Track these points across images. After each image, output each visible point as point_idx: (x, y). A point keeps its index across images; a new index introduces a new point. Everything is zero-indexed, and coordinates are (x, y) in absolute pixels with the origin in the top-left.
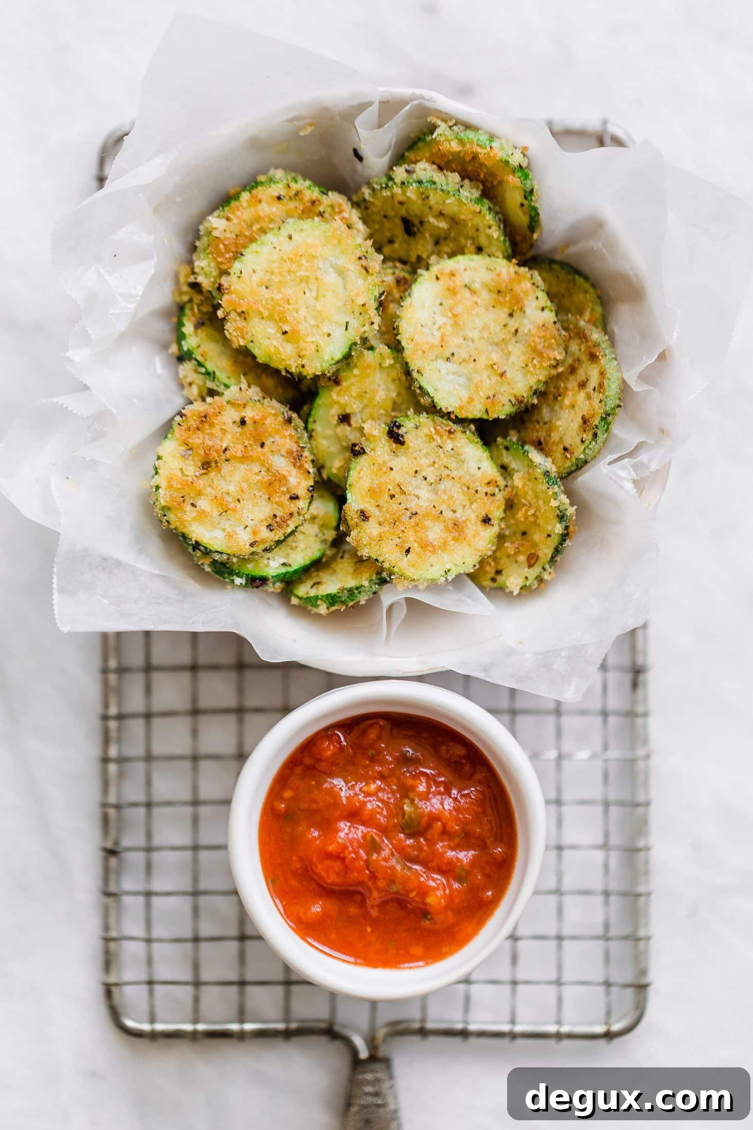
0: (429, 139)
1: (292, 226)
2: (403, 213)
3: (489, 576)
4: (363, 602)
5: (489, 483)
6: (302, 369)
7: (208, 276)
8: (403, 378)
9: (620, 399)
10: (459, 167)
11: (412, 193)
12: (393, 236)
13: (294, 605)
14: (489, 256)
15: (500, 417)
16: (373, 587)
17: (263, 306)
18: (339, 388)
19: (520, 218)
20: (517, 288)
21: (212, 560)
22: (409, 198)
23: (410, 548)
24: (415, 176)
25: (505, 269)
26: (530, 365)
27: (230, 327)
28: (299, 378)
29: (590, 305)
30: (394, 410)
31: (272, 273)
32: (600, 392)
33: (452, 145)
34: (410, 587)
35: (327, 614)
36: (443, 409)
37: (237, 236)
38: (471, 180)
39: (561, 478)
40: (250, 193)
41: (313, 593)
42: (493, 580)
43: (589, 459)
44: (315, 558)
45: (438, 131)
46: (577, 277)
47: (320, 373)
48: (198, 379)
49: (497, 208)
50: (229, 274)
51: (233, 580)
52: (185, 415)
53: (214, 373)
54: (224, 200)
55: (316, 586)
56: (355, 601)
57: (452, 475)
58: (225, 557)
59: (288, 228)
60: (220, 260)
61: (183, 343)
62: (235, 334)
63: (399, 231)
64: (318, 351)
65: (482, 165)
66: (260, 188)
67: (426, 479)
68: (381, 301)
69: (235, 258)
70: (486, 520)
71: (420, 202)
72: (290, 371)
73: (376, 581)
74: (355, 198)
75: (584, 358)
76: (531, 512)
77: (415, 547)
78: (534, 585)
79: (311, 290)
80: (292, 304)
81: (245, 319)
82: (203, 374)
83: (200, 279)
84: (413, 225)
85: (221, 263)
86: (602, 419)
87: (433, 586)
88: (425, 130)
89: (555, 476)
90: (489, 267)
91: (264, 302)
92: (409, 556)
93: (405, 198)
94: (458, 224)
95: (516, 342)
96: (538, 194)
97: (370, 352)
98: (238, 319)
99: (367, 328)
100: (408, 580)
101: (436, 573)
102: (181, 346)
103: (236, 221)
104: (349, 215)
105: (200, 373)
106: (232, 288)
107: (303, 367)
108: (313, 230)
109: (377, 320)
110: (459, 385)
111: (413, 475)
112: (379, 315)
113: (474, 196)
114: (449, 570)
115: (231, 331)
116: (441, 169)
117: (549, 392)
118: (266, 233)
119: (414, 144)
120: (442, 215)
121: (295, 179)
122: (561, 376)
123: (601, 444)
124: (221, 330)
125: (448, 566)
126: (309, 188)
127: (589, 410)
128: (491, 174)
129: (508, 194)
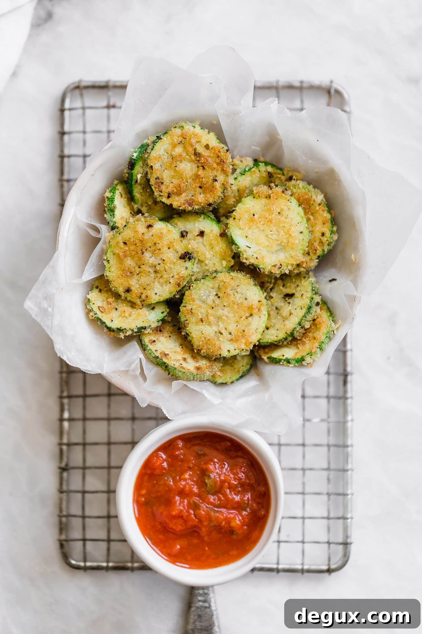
0: (331, 318)
1: (306, 236)
2: (297, 295)
3: (100, 285)
4: (105, 216)
5: (147, 297)
7: (294, 186)
8: (214, 269)
9: (173, 374)
10: (312, 330)
11: (306, 301)
12: (286, 288)
13: (114, 181)
14: (264, 331)
15: (180, 313)
16: (112, 223)
18: (218, 235)
19: (277, 354)
20: (243, 341)
21: (149, 144)
22: (303, 299)
23: (127, 245)
24: (314, 305)
25: (255, 338)
26: (202, 336)
28: (229, 216)
29: (223, 377)
30: (199, 260)
32: (179, 366)
33: (324, 329)
34: (106, 240)
35: (104, 196)
36: (193, 285)
37: (310, 206)
38: (304, 334)
39: (139, 335)
40: (330, 220)
41: (117, 192)
42: (97, 287)
43: (146, 352)
45: (333, 324)
46: (240, 375)
47: (228, 227)
48: (243, 166)
49: (285, 343)
50: (291, 195)
51: (136, 152)
52: (227, 152)
53: (244, 174)
54: (330, 205)
55: (120, 195)
56: (107, 211)
57: (157, 279)
58: (149, 151)
59: (306, 232)
61: (263, 164)
62: (260, 189)
63: (288, 291)
64: (240, 229)
65: (310, 341)
66: (330, 225)
67: (159, 264)
68: (256, 268)
69: (299, 202)
70: (128, 291)
71: (300, 305)
72: (234, 212)
73: (114, 225)
75: (197, 365)
76: (127, 315)
77: (126, 248)
78: (89, 307)
79: (272, 235)
81: (266, 197)
82: (245, 169)
83: (293, 182)
84: (289, 299)
85: (299, 194)
86: (165, 363)
87: (103, 252)
88: (335, 318)
89: (142, 332)
90: (258, 330)
91: (272, 209)
92: (122, 243)
93: (305, 298)
94: (284, 321)
95: (216, 332)
96: (287, 366)
97: (232, 256)
98: (267, 193)
99: (245, 256)
100: (111, 239)
101: (109, 256)
102: (262, 162)
103: (317, 208)
104: (303, 267)
105: (246, 167)
106: (284, 195)
107: (234, 219)
108: (302, 245)
109: (248, 263)
110: (203, 296)
111: (163, 259)
112: (249, 265)
113: (295, 332)
114: (109, 263)
115: (263, 188)
116: (314, 320)
117: (186, 342)
118: (307, 221)
119: (330, 311)
120: (291, 314)
121: (330, 245)
122: (192, 350)
123: (152, 360)
124: (265, 184)
125: (111, 262)
126: (323, 250)
127: (171, 358)
128: (304, 344)
129: (291, 350)
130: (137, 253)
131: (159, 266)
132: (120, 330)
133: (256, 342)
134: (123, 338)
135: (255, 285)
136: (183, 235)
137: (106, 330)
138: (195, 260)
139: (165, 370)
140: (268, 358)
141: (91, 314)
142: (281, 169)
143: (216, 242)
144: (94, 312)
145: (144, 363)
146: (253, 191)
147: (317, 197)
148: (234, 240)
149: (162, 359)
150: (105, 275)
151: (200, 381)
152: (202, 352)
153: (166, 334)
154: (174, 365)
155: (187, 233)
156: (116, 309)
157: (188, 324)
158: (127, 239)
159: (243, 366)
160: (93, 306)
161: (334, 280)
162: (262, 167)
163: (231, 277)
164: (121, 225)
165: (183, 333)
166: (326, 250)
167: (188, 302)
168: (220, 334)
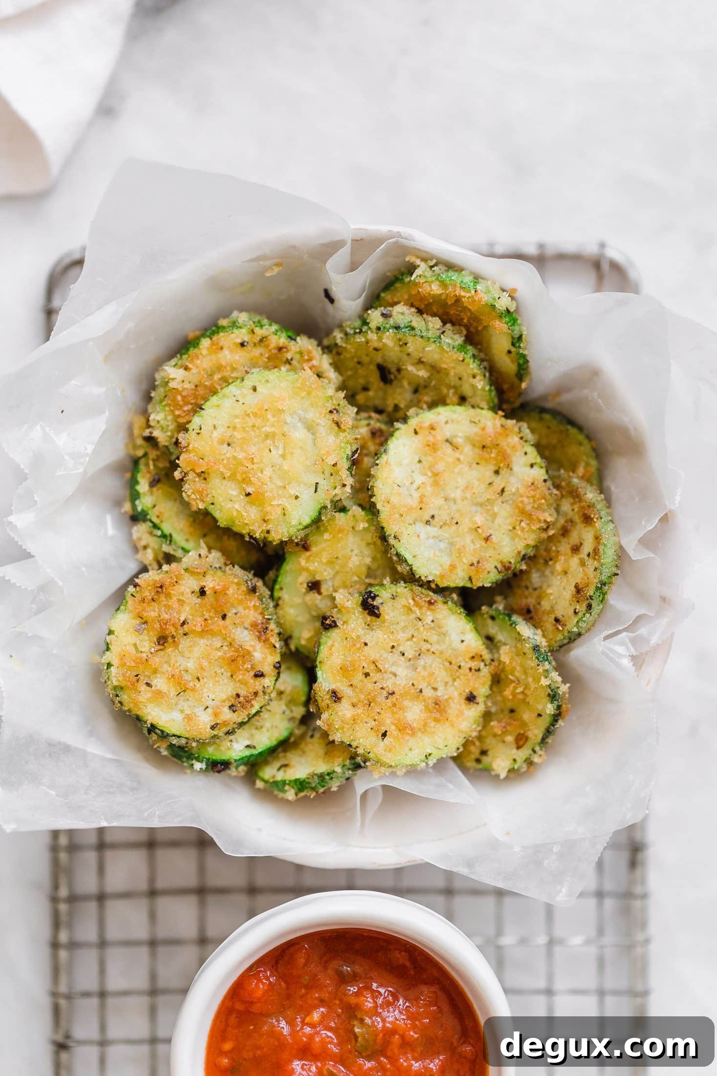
0: (407, 280)
1: (256, 377)
2: (379, 360)
3: (473, 757)
4: (334, 789)
5: (473, 657)
6: (267, 535)
7: (165, 430)
8: (379, 542)
9: (617, 566)
10: (441, 311)
11: (388, 339)
12: (368, 383)
13: (259, 789)
14: (473, 407)
15: (485, 585)
16: (347, 773)
17: (224, 467)
18: (308, 554)
19: (508, 365)
20: (503, 443)
21: (169, 743)
22: (385, 345)
23: (386, 732)
24: (391, 321)
25: (491, 422)
26: (518, 528)
27: (189, 489)
28: (264, 544)
29: (585, 458)
30: (368, 576)
32: (595, 559)
33: (433, 288)
34: (387, 774)
35: (296, 800)
36: (423, 578)
37: (196, 386)
38: (453, 324)
39: (551, 651)
40: (211, 339)
41: (280, 776)
42: (478, 761)
43: (583, 631)
44: (282, 738)
45: (418, 272)
46: (569, 427)
47: (287, 540)
48: (153, 542)
49: (482, 355)
50: (187, 430)
51: (192, 765)
52: (139, 586)
53: (171, 536)
54: (183, 347)
55: (283, 769)
56: (325, 788)
57: (432, 650)
58: (183, 741)
60: (177, 413)
61: (137, 502)
62: (193, 496)
63: (374, 378)
64: (284, 515)
65: (465, 309)
66: (221, 334)
67: (403, 654)
68: (354, 459)
69: (195, 412)
71: (397, 348)
72: (254, 536)
73: (350, 767)
74: (326, 342)
75: (577, 519)
76: (519, 690)
77: (392, 730)
78: (523, 768)
79: (277, 447)
80: (258, 463)
81: (205, 479)
82: (160, 537)
83: (156, 433)
84: (390, 373)
85: (179, 416)
86: (597, 588)
87: (412, 771)
88: (403, 269)
89: (545, 651)
90: (473, 420)
91: (225, 461)
92: (386, 740)
93: (381, 344)
94: (439, 373)
95: (503, 502)
96: (528, 341)
97: (343, 515)
98: (197, 479)
99: (338, 491)
100: (384, 766)
101: (416, 757)
102: (134, 506)
103: (195, 371)
104: (320, 363)
105: (155, 535)
106: (191, 446)
107: (268, 532)
108: (280, 381)
109: (349, 481)
110: (440, 550)
111: (390, 650)
112: (352, 476)
113: (457, 343)
114: (430, 755)
115: (189, 493)
116: (420, 312)
117: (539, 556)
118: (228, 385)
119: (391, 284)
120: (421, 362)
121: (260, 322)
122: (552, 539)
123: (596, 615)
124: (178, 491)
125: (429, 750)
126: (275, 332)
127: (583, 578)
128: (476, 318)
129: (494, 340)
130: (394, 705)
131: (406, 654)
132: (553, 697)
137: (559, 723)
138: (372, 585)
140: (520, 380)
141: (536, 760)
142: (136, 464)
143: (324, 553)
144: (530, 754)
145: (607, 629)
146: (200, 510)
147: (172, 378)
148: (311, 521)
149: (592, 597)
150: (454, 755)
151: (611, 509)
153: (533, 599)
154: (595, 569)
155: (323, 618)
156: (514, 712)
157: (502, 563)
158: (373, 733)
159: (549, 427)
160: (520, 760)
161: (327, 294)
162: (144, 503)
163: (387, 505)
164: (346, 753)
166: (273, 328)
167: (461, 576)
168: (504, 494)
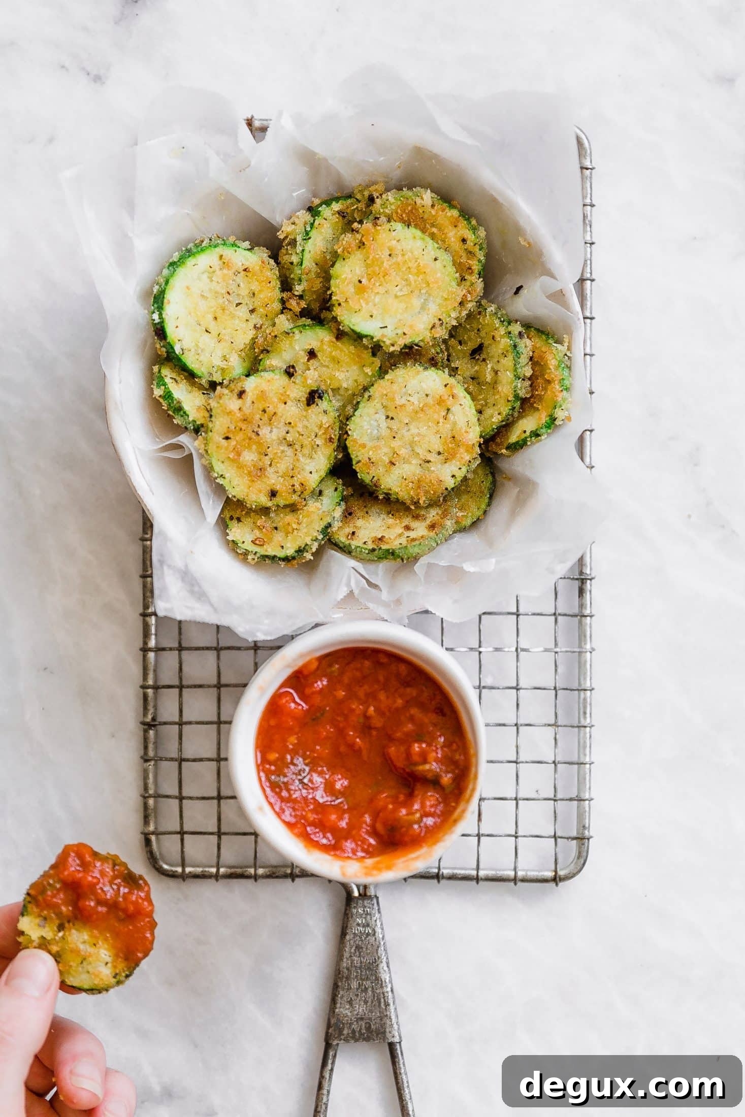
0: (550, 341)
1: (446, 258)
2: (486, 343)
3: (233, 513)
4: (175, 421)
5: (302, 485)
6: (337, 305)
7: (383, 206)
8: (361, 387)
9: (408, 558)
10: (537, 373)
11: (504, 342)
12: (466, 343)
13: (152, 369)
14: (478, 419)
15: (358, 474)
16: (191, 425)
17: (373, 257)
18: (334, 340)
19: (514, 435)
20: (462, 450)
21: (163, 289)
22: (499, 342)
23: (230, 439)
24: (518, 340)
25: (473, 436)
26: (407, 482)
27: (348, 237)
28: (329, 306)
29: (470, 514)
30: (333, 390)
31: (403, 255)
32: (407, 541)
33: (552, 361)
34: (200, 451)
35: (155, 398)
36: (348, 427)
37: (422, 218)
38: (531, 386)
39: (329, 540)
40: (459, 216)
41: (167, 380)
42: (231, 518)
43: (353, 554)
44: (195, 371)
45: (559, 346)
46: (488, 496)
47: (339, 320)
48: (300, 228)
49: (516, 414)
50: (389, 221)
51: (154, 312)
53: (310, 238)
54: (446, 198)
55: (173, 381)
56: (173, 415)
57: (298, 453)
59: (442, 255)
60: (399, 211)
61: (324, 206)
62: (344, 243)
63: (471, 346)
64: (356, 312)
65: (545, 389)
66: (465, 222)
67: (287, 433)
68: (413, 347)
69: (404, 222)
70: (273, 494)
71: (500, 351)
72: (332, 296)
73: (196, 426)
74: (484, 302)
75: (428, 522)
76: (295, 526)
77: (233, 443)
78: (240, 550)
79: (401, 290)
80: (385, 280)
81: (359, 247)
82: (306, 230)
83: (378, 201)
84: (480, 355)
85: (397, 213)
86: (388, 550)
87: (208, 470)
88: (556, 336)
89: (329, 533)
90: (470, 423)
91: (377, 256)
92: (224, 440)
93: (499, 339)
94: (493, 388)
95: (420, 465)
96: (538, 442)
97: (371, 354)
98: (357, 241)
99: (388, 342)
100: (205, 446)
101: (219, 468)
102: (321, 205)
103: (433, 212)
104: (470, 301)
105: (305, 227)
106: (379, 228)
107: (339, 304)
108: (448, 275)
109: (397, 348)
110: (371, 432)
111: (287, 422)
112: (401, 349)
113: (519, 392)
114: (224, 478)
115: (345, 239)
116: (531, 359)
117: (392, 505)
118: (432, 239)
119: (542, 332)
120: (496, 372)
121: (482, 248)
122: (408, 509)
123: (368, 558)
124: (344, 231)
125: (227, 475)
126: (479, 261)
127: (391, 539)
128: (540, 398)
129: (530, 418)
130: (250, 439)
131: (289, 435)
132: (300, 551)
133: (478, 439)
134: (312, 558)
135: (426, 368)
136: (290, 372)
137: (282, 564)
138: (328, 394)
139: (395, 559)
140: (508, 448)
141: (250, 557)
142: (350, 196)
143: (338, 351)
144: (252, 552)
145: (363, 569)
146: (336, 252)
147: (422, 199)
148: (359, 333)
149: (380, 549)
150: (230, 496)
151: (446, 540)
152: (421, 502)
153: (360, 514)
154: (401, 544)
155: (293, 367)
156: (276, 528)
157: (379, 480)
158: (225, 430)
159: (483, 482)
160: (245, 546)
161: (519, 289)
162: (325, 211)
163: (390, 381)
164: (204, 419)
165: (381, 497)
166: (482, 258)
167: (359, 454)
168: (426, 464)
